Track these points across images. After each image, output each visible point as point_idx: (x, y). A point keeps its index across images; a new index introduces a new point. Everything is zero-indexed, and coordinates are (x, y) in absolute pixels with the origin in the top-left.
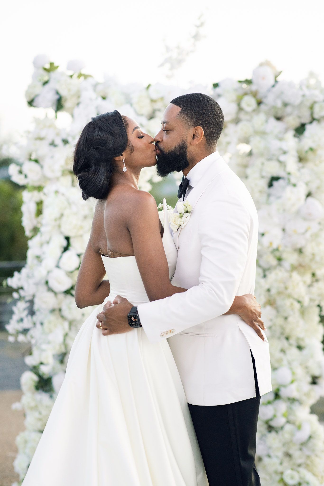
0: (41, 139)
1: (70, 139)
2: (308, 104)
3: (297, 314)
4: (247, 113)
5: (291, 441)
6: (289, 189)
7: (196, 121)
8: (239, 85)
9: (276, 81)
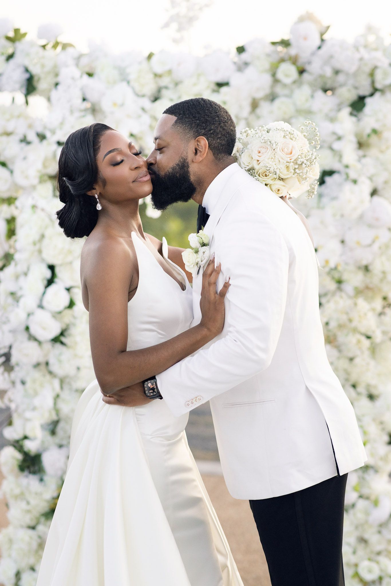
0: (8, 134)
1: (48, 134)
2: (367, 69)
3: (367, 353)
4: (285, 86)
5: (366, 522)
6: (348, 187)
7: (198, 131)
8: (272, 48)
9: (322, 40)
